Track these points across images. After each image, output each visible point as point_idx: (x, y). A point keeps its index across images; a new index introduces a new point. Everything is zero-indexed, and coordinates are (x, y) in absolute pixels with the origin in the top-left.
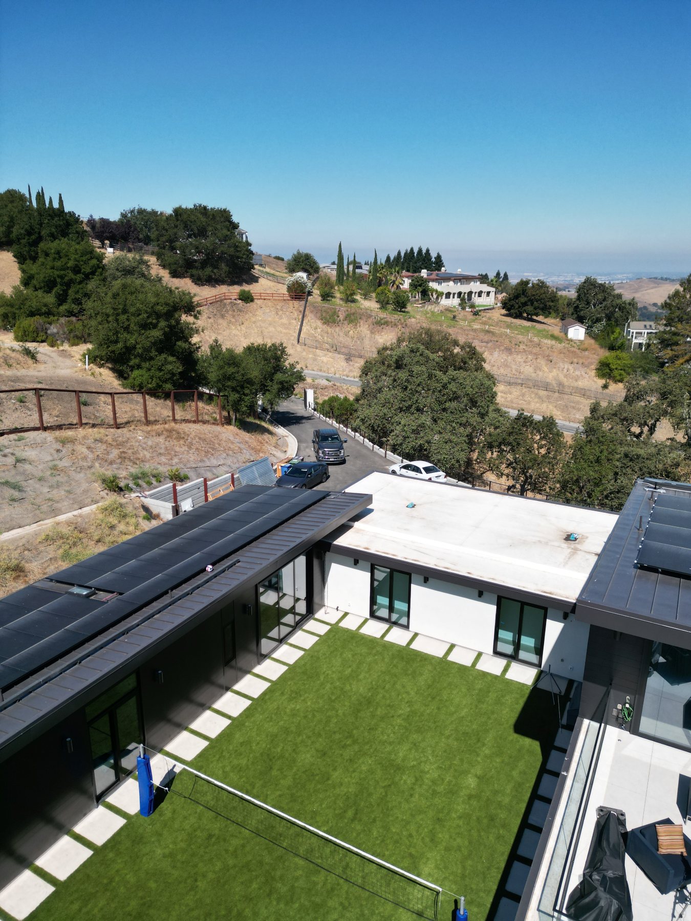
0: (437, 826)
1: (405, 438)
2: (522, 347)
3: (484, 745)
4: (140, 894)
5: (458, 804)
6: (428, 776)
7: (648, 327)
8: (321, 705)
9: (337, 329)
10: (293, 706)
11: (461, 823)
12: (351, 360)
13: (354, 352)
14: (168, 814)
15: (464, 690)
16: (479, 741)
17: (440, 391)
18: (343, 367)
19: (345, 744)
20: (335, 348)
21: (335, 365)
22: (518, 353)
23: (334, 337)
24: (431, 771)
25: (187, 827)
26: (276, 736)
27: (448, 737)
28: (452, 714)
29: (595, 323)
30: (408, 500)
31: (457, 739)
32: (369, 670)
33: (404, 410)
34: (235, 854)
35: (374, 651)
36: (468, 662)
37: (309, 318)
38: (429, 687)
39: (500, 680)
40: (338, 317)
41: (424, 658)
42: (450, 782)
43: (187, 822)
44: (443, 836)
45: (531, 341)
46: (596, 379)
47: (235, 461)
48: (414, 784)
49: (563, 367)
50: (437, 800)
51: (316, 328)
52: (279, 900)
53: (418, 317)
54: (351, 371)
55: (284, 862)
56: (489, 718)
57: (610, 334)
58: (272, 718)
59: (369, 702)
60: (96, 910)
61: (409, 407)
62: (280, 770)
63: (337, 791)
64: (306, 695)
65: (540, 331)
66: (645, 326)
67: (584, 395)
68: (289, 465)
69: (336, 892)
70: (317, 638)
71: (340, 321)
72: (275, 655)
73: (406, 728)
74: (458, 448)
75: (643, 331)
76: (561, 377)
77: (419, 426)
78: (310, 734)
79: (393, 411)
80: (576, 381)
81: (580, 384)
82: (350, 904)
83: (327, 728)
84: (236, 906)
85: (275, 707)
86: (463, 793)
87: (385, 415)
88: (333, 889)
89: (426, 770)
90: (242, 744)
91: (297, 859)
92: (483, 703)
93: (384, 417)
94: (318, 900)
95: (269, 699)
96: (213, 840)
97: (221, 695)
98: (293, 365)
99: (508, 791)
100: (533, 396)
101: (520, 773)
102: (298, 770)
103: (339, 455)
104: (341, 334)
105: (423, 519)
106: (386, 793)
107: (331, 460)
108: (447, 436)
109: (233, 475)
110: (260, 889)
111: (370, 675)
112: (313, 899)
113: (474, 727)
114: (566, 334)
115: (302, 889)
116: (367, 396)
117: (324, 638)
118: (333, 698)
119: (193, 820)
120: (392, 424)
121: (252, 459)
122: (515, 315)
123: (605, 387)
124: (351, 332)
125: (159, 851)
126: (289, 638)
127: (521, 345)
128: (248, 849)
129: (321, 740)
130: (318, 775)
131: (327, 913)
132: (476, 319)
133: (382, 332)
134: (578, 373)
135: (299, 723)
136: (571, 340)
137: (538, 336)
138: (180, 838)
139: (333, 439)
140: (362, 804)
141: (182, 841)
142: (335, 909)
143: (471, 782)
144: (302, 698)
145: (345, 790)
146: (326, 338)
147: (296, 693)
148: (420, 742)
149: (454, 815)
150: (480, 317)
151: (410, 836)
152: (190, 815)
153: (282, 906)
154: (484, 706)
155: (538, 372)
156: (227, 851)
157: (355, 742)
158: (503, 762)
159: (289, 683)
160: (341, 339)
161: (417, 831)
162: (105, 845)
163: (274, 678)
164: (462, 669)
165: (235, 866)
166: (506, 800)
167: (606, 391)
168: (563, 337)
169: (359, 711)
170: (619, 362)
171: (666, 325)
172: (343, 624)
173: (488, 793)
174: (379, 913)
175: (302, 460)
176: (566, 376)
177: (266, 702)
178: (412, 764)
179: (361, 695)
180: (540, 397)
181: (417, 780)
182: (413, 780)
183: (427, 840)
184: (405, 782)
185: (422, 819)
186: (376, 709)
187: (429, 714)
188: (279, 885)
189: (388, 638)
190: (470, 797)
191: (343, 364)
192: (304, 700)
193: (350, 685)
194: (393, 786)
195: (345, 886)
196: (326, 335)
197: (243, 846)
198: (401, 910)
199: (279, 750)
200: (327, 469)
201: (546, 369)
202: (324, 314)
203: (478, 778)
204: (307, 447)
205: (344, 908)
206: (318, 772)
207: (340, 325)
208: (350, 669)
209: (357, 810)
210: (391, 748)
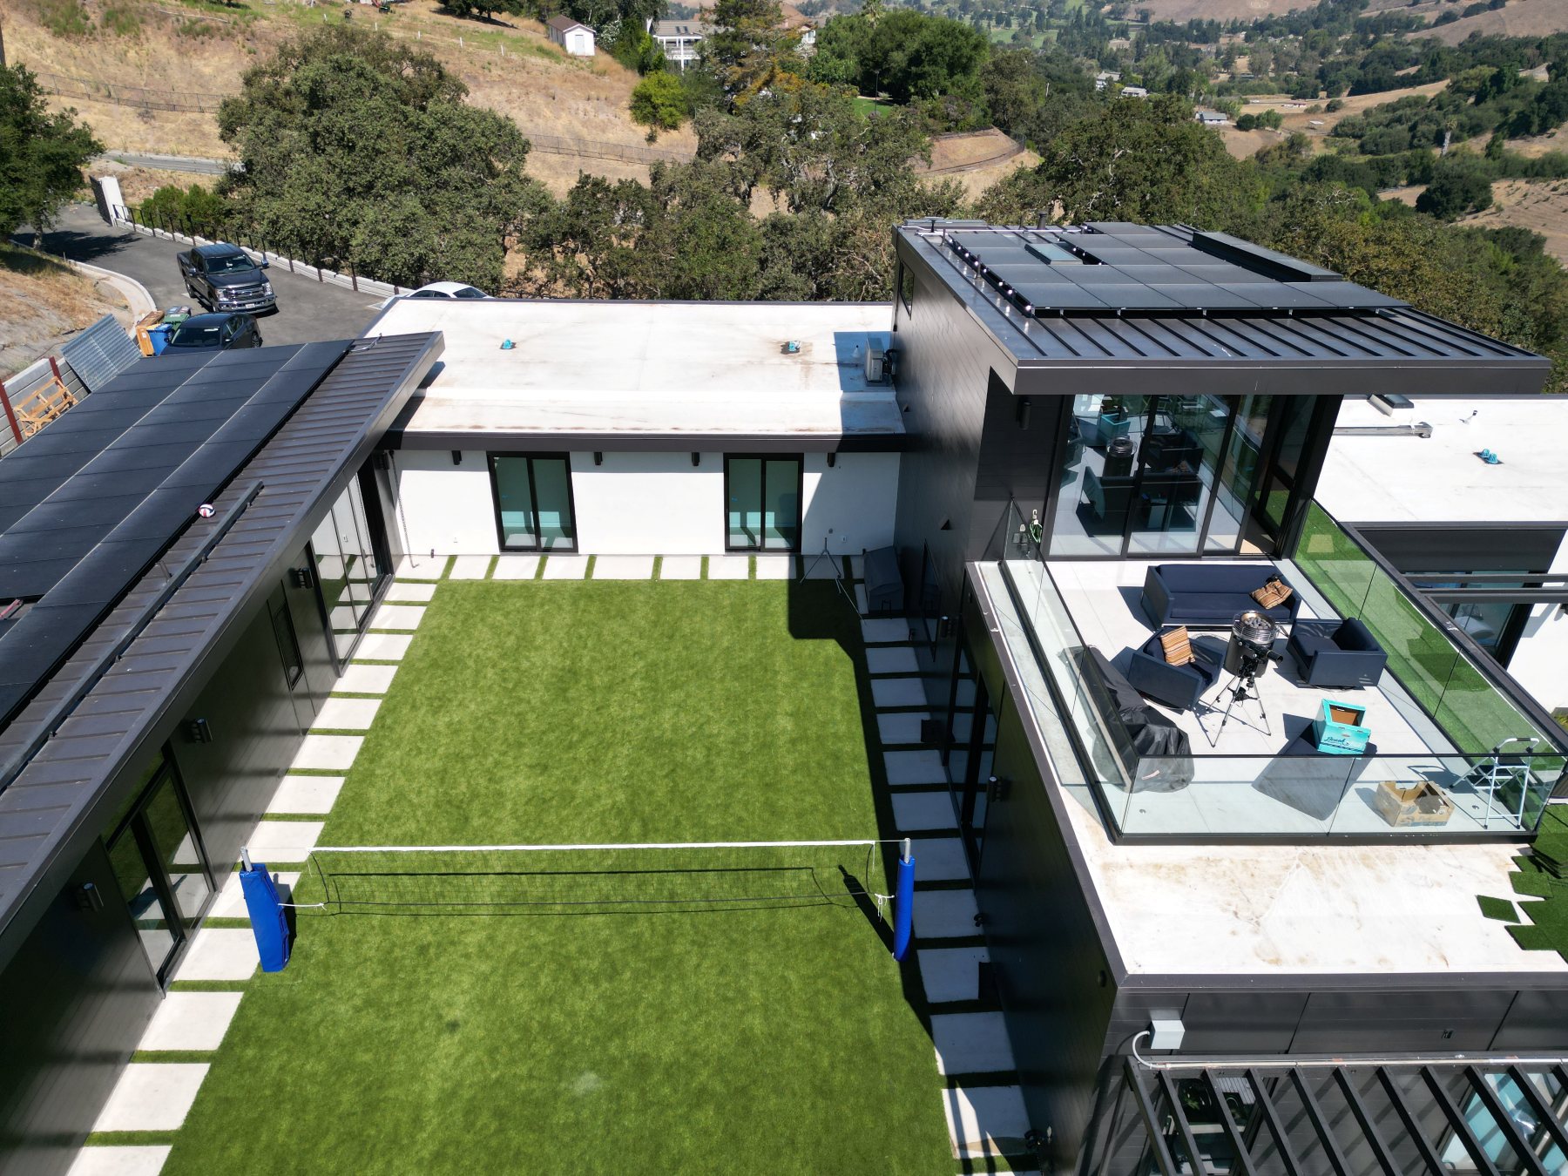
0: (771, 794)
1: (386, 247)
2: (496, 72)
3: (776, 673)
4: (351, 1078)
5: (783, 757)
6: (722, 738)
7: (683, 31)
8: (495, 703)
9: (95, 47)
10: (447, 719)
11: (799, 778)
12: (153, 117)
13: (153, 99)
14: (321, 951)
15: (709, 613)
16: (766, 670)
17: (424, 147)
18: (138, 133)
19: (571, 742)
20: (104, 92)
21: (119, 131)
22: (492, 84)
23: (93, 66)
24: (721, 730)
25: (372, 953)
26: (445, 771)
27: (722, 680)
28: (711, 648)
29: (604, 23)
30: (496, 338)
31: (736, 678)
32: (546, 630)
33: (359, 193)
34: (482, 953)
35: (538, 600)
36: (693, 573)
37: (12, 22)
38: (655, 624)
39: (751, 583)
40: (87, 18)
41: (624, 589)
42: (756, 735)
43: (366, 946)
44: (785, 801)
45: (508, 61)
46: (634, 126)
47: (35, 334)
48: (708, 756)
49: (575, 106)
50: (750, 764)
51: (40, 47)
52: (595, 980)
53: (273, 16)
54: (159, 140)
55: (572, 930)
56: (765, 637)
57: (635, 43)
58: (419, 749)
59: (573, 673)
60: (281, 1138)
61: (370, 186)
62: (485, 813)
63: (598, 807)
64: (460, 696)
65: (515, 41)
66: (678, 29)
67: (621, 157)
68: (166, 326)
69: (676, 932)
70: (424, 609)
71: (95, 28)
72: (358, 655)
73: (652, 689)
74: (488, 254)
75: (677, 38)
76: (578, 126)
77: (406, 219)
78: (504, 748)
79: (334, 199)
80: (604, 131)
81: (612, 136)
82: (706, 937)
83: (527, 731)
84: (532, 1018)
85: (415, 731)
86: (782, 740)
87: (319, 207)
88: (670, 932)
89: (716, 732)
90: (390, 803)
91: (590, 918)
92: (745, 620)
93: (318, 212)
94: (656, 953)
95: (395, 722)
96: (432, 951)
97: (299, 745)
98: (62, 117)
99: (839, 717)
100: (539, 165)
101: (842, 690)
102: (515, 804)
103: (262, 296)
104: (109, 59)
105: (545, 362)
106: (674, 781)
107: (247, 306)
108: (463, 235)
109: (52, 361)
110: (555, 980)
111: (551, 635)
112: (647, 955)
113: (751, 655)
114: (563, 44)
115: (623, 951)
116: (261, 173)
117: (436, 604)
118: (510, 686)
119: (374, 940)
120: (340, 226)
121: (68, 328)
122: (458, 11)
123: (651, 139)
124: (131, 54)
125: (343, 1009)
126: (370, 622)
127: (492, 67)
128: (500, 938)
129: (526, 750)
130: (552, 798)
131: (680, 961)
132: (390, 20)
133: (204, 51)
134: (602, 117)
135: (474, 739)
136: (574, 57)
137: (516, 50)
138: (369, 974)
139: (236, 264)
140: (647, 809)
141: (374, 976)
142: (688, 953)
143: (784, 723)
144: (455, 703)
145: (610, 801)
146: (73, 69)
147: (440, 699)
148: (684, 701)
149: (785, 772)
150: (395, 17)
151: (740, 820)
152: (364, 935)
153: (605, 985)
154: (749, 624)
155: (536, 119)
156: (467, 956)
157: (585, 734)
158: (813, 685)
159: (416, 689)
160: (112, 70)
161: (747, 810)
162: (227, 1044)
163: (383, 688)
164: (689, 585)
165: (494, 970)
166: (843, 728)
167: (655, 146)
168: (558, 53)
169: (565, 690)
170: (664, 92)
171: (717, 23)
172: (457, 574)
173: (815, 729)
174: (754, 929)
175: (189, 312)
176: (584, 124)
177: (391, 729)
178: (690, 732)
179: (554, 668)
180: (551, 167)
181: (709, 749)
182: (704, 752)
183: (766, 816)
184: (694, 758)
185: (745, 794)
186: (591, 678)
187: (676, 660)
188: (584, 962)
189: (548, 575)
190: (793, 742)
191: (138, 125)
192: (460, 705)
193: (527, 658)
194: (678, 770)
195: (686, 919)
196: (72, 62)
197: (491, 938)
198: (781, 911)
199: (463, 788)
200: (254, 325)
201: (548, 114)
202: (49, 14)
203: (791, 715)
204: (170, 292)
205: (700, 946)
206: (549, 794)
207: (99, 37)
208: (513, 637)
209: (643, 820)
210: (647, 723)
